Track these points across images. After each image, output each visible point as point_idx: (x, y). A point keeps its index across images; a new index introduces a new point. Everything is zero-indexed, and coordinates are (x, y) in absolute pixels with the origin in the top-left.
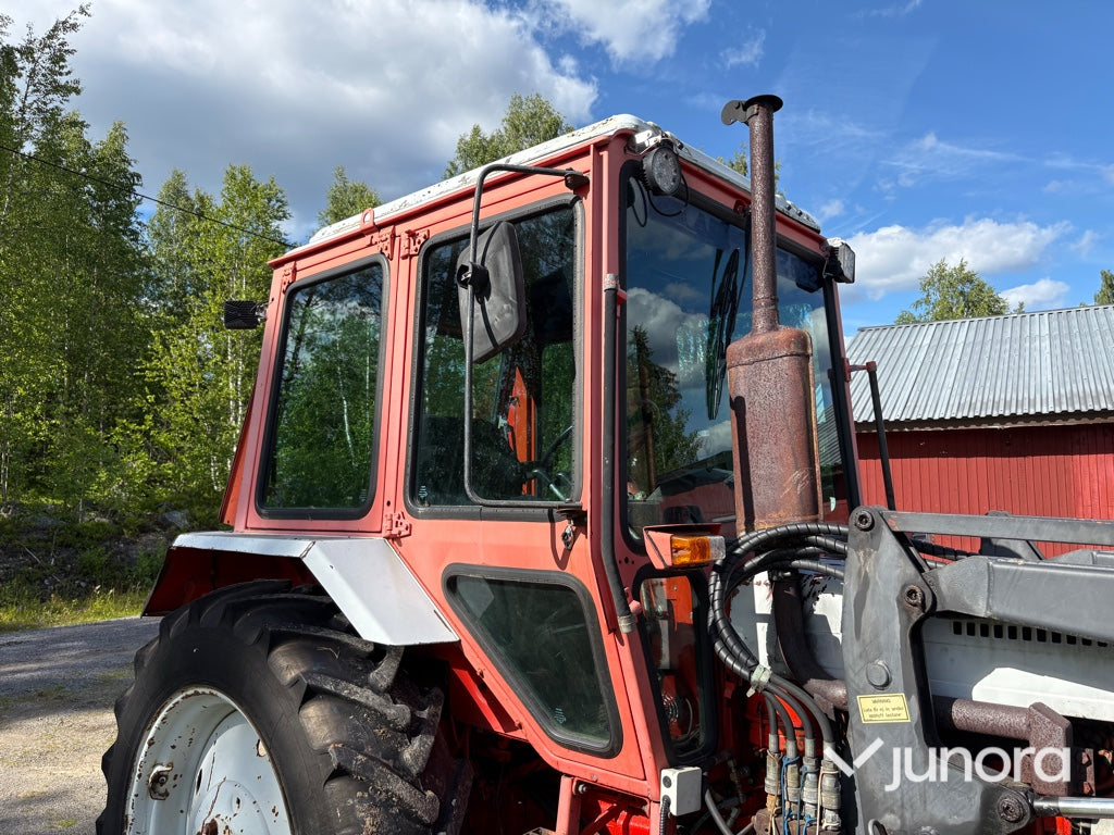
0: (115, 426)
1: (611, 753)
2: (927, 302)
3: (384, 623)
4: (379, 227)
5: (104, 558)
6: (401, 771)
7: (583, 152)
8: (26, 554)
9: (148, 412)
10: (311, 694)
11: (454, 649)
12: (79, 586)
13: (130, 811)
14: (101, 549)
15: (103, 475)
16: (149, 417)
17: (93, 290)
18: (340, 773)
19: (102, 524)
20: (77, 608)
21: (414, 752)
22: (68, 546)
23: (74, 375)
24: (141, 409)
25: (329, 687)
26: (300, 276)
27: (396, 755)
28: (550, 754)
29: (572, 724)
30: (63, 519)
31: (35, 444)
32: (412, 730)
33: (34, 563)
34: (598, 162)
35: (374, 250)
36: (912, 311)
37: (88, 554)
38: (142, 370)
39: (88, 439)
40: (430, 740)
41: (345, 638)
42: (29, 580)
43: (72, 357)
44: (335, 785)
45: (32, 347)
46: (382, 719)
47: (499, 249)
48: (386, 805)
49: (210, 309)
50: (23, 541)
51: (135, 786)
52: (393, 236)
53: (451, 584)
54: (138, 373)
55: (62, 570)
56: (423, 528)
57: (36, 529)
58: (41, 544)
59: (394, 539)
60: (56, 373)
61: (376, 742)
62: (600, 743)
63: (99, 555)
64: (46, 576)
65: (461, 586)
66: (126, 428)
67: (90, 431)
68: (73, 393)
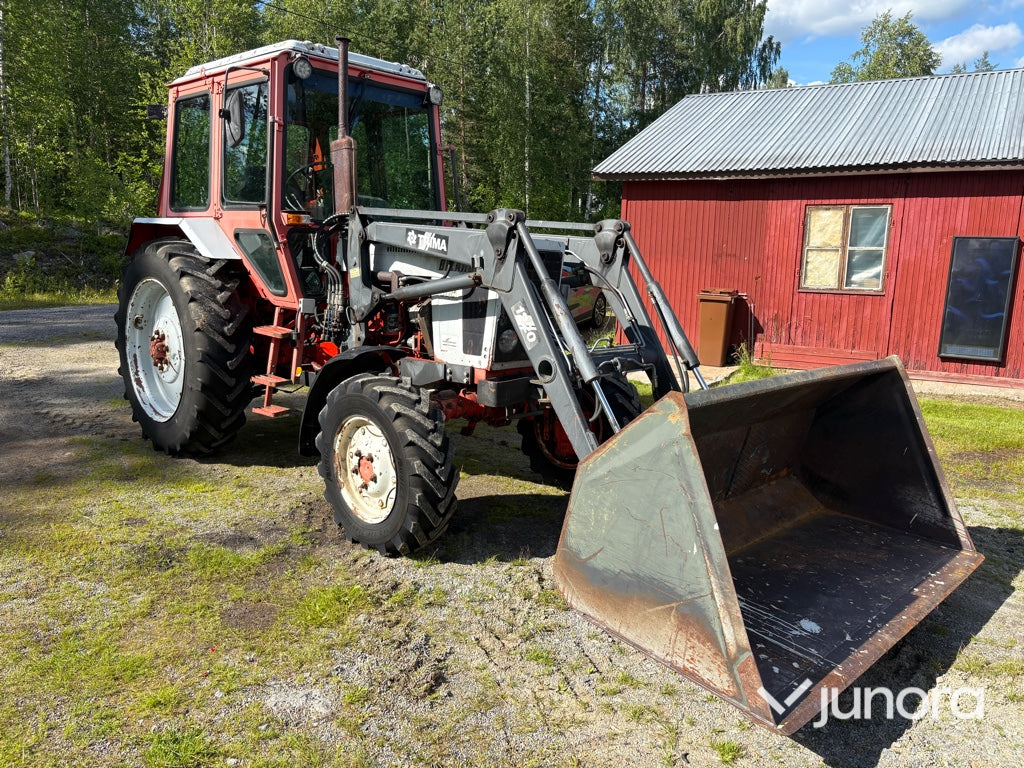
0: (117, 158)
1: (285, 295)
2: (865, 53)
3: (209, 249)
4: (208, 77)
5: (120, 262)
6: (217, 302)
7: (267, 61)
8: (61, 256)
9: (143, 147)
10: (183, 274)
11: (239, 262)
12: (103, 281)
13: (127, 334)
14: (117, 255)
15: (113, 199)
16: (144, 152)
17: (88, 32)
18: (192, 300)
19: (116, 237)
20: (103, 294)
21: (221, 296)
22: (92, 252)
23: (80, 112)
24: (138, 142)
25: (189, 272)
26: (180, 94)
27: (215, 297)
28: (272, 299)
29: (276, 287)
30: (86, 232)
31: (56, 171)
32: (222, 289)
33: (68, 264)
34: (273, 66)
35: (206, 88)
36: (850, 62)
37: (107, 259)
38: (135, 108)
39: (98, 169)
40: (229, 294)
41: (198, 257)
42: (67, 275)
43: (75, 94)
44: (192, 304)
45: (44, 90)
46: (210, 284)
47: (234, 102)
48: (210, 312)
49: (186, 54)
50: (59, 247)
51: (129, 324)
52: (213, 82)
53: (237, 236)
54: (132, 111)
55: (89, 269)
56: (226, 214)
57: (66, 238)
58: (72, 250)
59: (217, 219)
60: (64, 110)
61: (207, 291)
62: (282, 292)
63: (116, 260)
64: (79, 274)
65: (240, 237)
66: (125, 160)
67: (98, 161)
68: (82, 129)
